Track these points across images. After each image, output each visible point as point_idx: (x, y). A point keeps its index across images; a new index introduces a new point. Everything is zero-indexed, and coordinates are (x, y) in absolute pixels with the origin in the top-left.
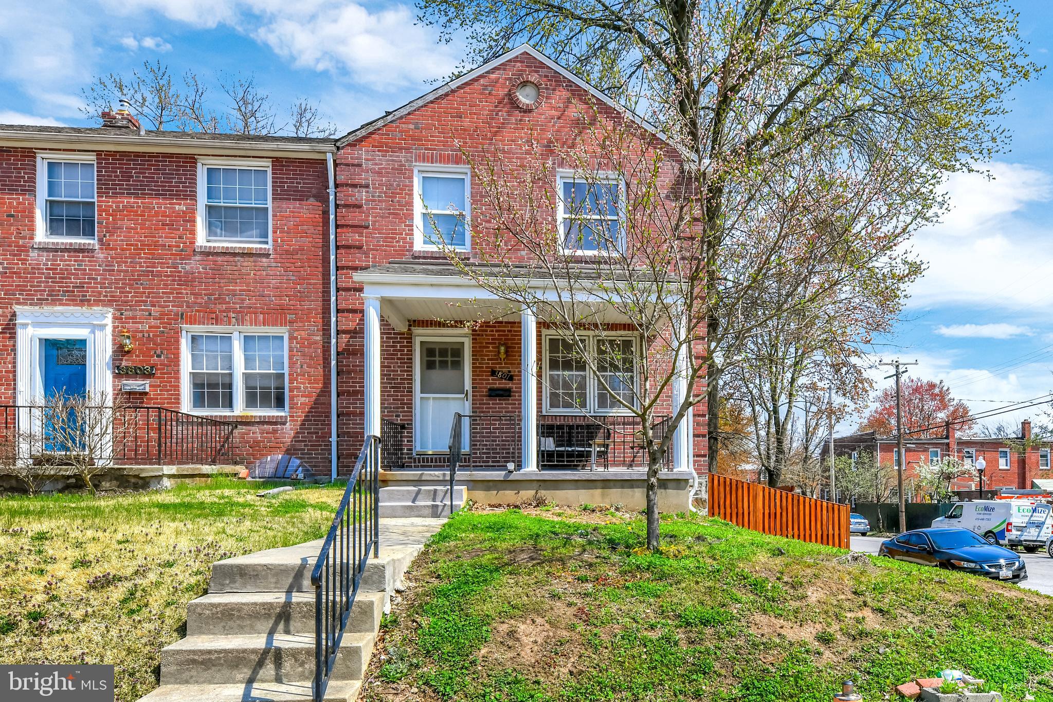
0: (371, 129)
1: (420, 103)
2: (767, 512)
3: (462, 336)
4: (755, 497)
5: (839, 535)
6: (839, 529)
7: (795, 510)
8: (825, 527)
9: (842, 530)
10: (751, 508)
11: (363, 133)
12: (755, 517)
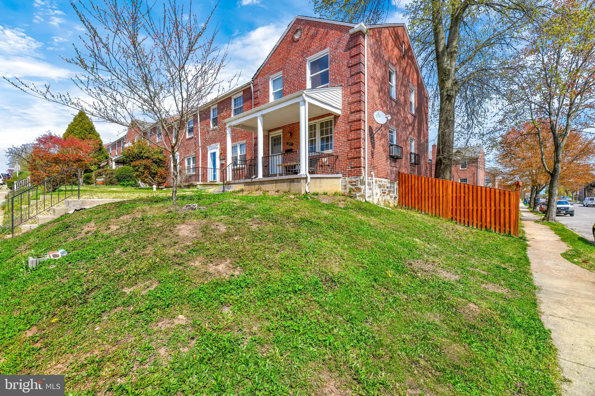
0: (260, 71)
1: (270, 55)
2: (454, 195)
3: (280, 132)
4: (447, 188)
5: (510, 210)
6: (510, 206)
7: (475, 195)
8: (497, 205)
9: (512, 207)
10: (444, 194)
11: (258, 73)
12: (447, 198)
